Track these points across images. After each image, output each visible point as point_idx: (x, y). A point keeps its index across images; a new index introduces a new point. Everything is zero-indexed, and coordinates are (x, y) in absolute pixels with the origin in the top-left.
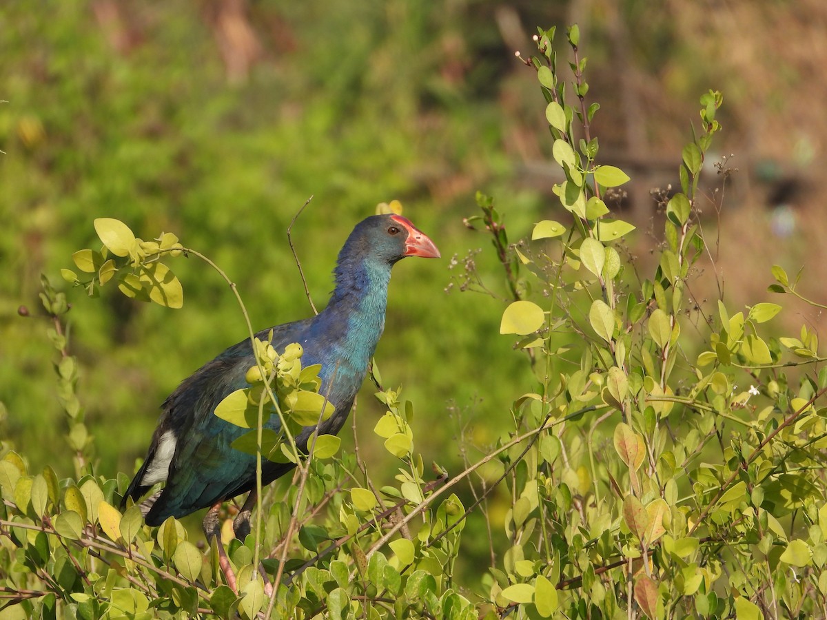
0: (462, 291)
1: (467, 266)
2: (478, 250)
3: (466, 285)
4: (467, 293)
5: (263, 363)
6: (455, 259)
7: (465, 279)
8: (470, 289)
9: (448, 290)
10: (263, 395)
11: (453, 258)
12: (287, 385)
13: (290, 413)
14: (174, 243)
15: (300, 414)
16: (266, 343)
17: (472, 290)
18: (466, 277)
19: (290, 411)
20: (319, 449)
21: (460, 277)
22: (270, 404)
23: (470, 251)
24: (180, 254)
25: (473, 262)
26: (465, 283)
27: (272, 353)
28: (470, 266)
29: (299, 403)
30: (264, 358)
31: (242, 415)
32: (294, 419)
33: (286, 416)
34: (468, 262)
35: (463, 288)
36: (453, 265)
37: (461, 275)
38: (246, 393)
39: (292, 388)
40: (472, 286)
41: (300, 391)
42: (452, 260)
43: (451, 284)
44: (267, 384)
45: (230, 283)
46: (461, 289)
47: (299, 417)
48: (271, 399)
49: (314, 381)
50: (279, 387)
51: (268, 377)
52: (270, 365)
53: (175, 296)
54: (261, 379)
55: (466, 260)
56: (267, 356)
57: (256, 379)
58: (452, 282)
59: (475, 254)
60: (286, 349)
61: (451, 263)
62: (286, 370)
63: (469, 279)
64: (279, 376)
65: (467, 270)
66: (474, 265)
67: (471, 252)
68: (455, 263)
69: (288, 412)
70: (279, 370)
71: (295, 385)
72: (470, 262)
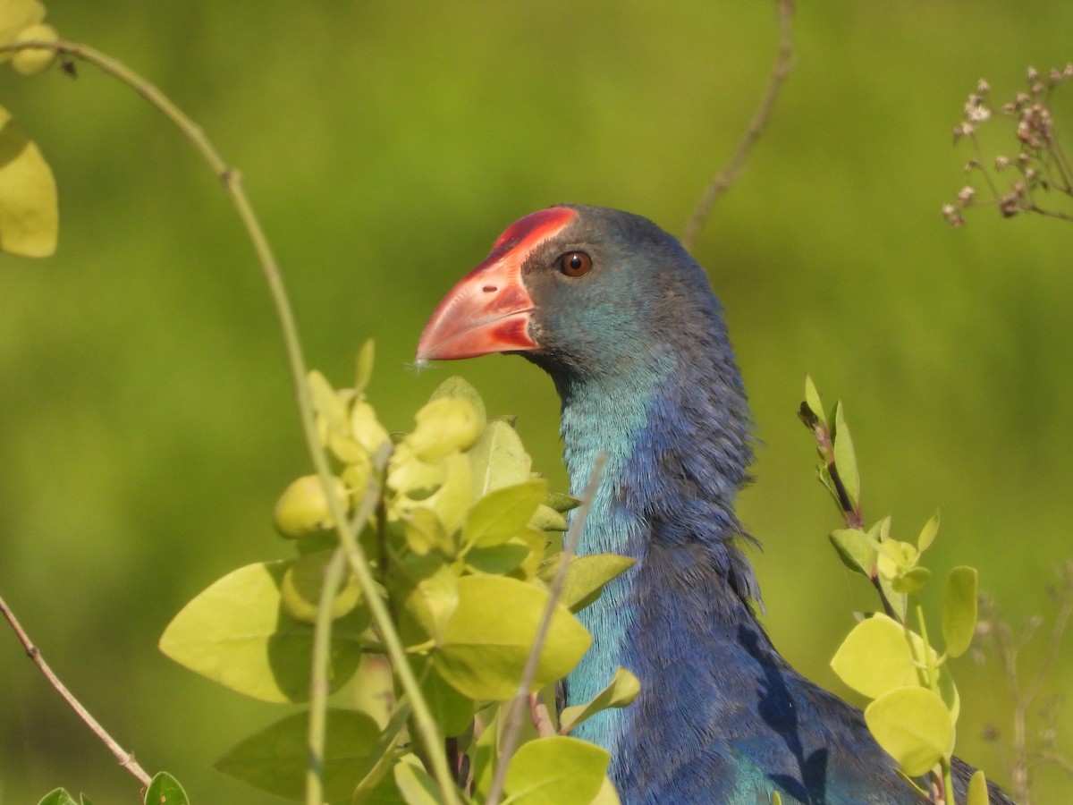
0: (1008, 215)
1: (1023, 126)
2: (1062, 71)
3: (1020, 194)
4: (1024, 220)
5: (338, 467)
6: (978, 103)
7: (1014, 169)
8: (1035, 209)
9: (957, 211)
10: (333, 574)
11: (973, 97)
12: (420, 546)
13: (433, 651)
14: (28, 23)
15: (468, 656)
16: (347, 394)
17: (1042, 212)
18: (1022, 164)
19: (431, 644)
20: (529, 787)
21: (999, 168)
22: (361, 615)
23: (1032, 72)
24: (49, 66)
25: (1045, 113)
26: (1019, 186)
27: (367, 430)
28: (1036, 125)
29: (462, 616)
30: (341, 449)
31: (261, 655)
32: (444, 673)
33: (416, 663)
34: (1028, 111)
35: (1011, 203)
36: (975, 123)
37: (1003, 160)
38: (277, 574)
39: (438, 558)
40: (1040, 197)
41: (466, 573)
42: (968, 106)
43: (967, 191)
44: (349, 535)
45: (220, 167)
46: (1003, 206)
47: (464, 668)
48: (363, 596)
49: (516, 541)
50: (394, 555)
51: (351, 515)
52: (361, 474)
53: (31, 213)
54: (328, 524)
55: (1019, 106)
56: (351, 438)
57: (310, 523)
58: (969, 183)
59: (1052, 85)
60: (421, 415)
61: (966, 116)
62: (418, 494)
63: (1030, 172)
64: (392, 516)
65: (1024, 141)
66: (1049, 122)
67: (1037, 78)
68: (981, 114)
69: (422, 649)
70: (393, 494)
71: (448, 547)
72: (1036, 113)
